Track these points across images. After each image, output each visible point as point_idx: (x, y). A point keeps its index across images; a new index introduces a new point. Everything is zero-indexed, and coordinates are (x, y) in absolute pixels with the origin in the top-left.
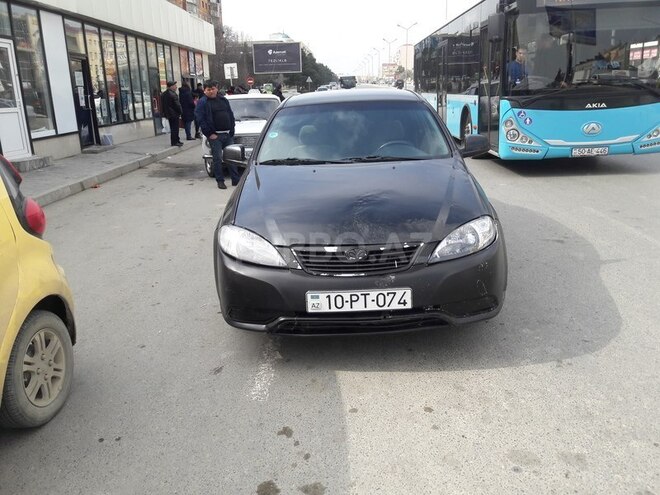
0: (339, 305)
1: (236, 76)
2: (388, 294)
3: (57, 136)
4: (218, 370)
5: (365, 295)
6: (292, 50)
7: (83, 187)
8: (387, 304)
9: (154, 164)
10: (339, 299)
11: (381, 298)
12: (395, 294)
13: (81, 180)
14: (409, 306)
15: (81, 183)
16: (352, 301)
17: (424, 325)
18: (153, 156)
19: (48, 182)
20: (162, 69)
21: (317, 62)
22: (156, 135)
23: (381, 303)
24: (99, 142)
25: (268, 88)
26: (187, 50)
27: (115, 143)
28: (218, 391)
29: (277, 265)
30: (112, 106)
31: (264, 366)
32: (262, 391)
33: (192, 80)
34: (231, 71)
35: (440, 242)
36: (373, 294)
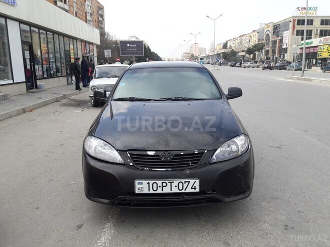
0: (155, 189)
1: (110, 56)
2: (185, 182)
3: (14, 83)
4: (80, 227)
5: (171, 183)
6: (139, 44)
7: (24, 111)
8: (184, 189)
9: (64, 100)
10: (155, 185)
11: (181, 185)
12: (189, 182)
13: (24, 107)
14: (197, 190)
15: (24, 109)
16: (163, 186)
17: (206, 202)
18: (64, 95)
19: (6, 108)
20: (72, 51)
21: (151, 51)
22: (68, 84)
23: (181, 188)
24: (37, 87)
25: (127, 63)
26: (86, 42)
27: (45, 88)
28: (77, 242)
29: (118, 162)
30: (45, 69)
31: (108, 225)
32: (105, 243)
33: (88, 57)
34: (107, 53)
35: (216, 150)
36: (176, 182)
